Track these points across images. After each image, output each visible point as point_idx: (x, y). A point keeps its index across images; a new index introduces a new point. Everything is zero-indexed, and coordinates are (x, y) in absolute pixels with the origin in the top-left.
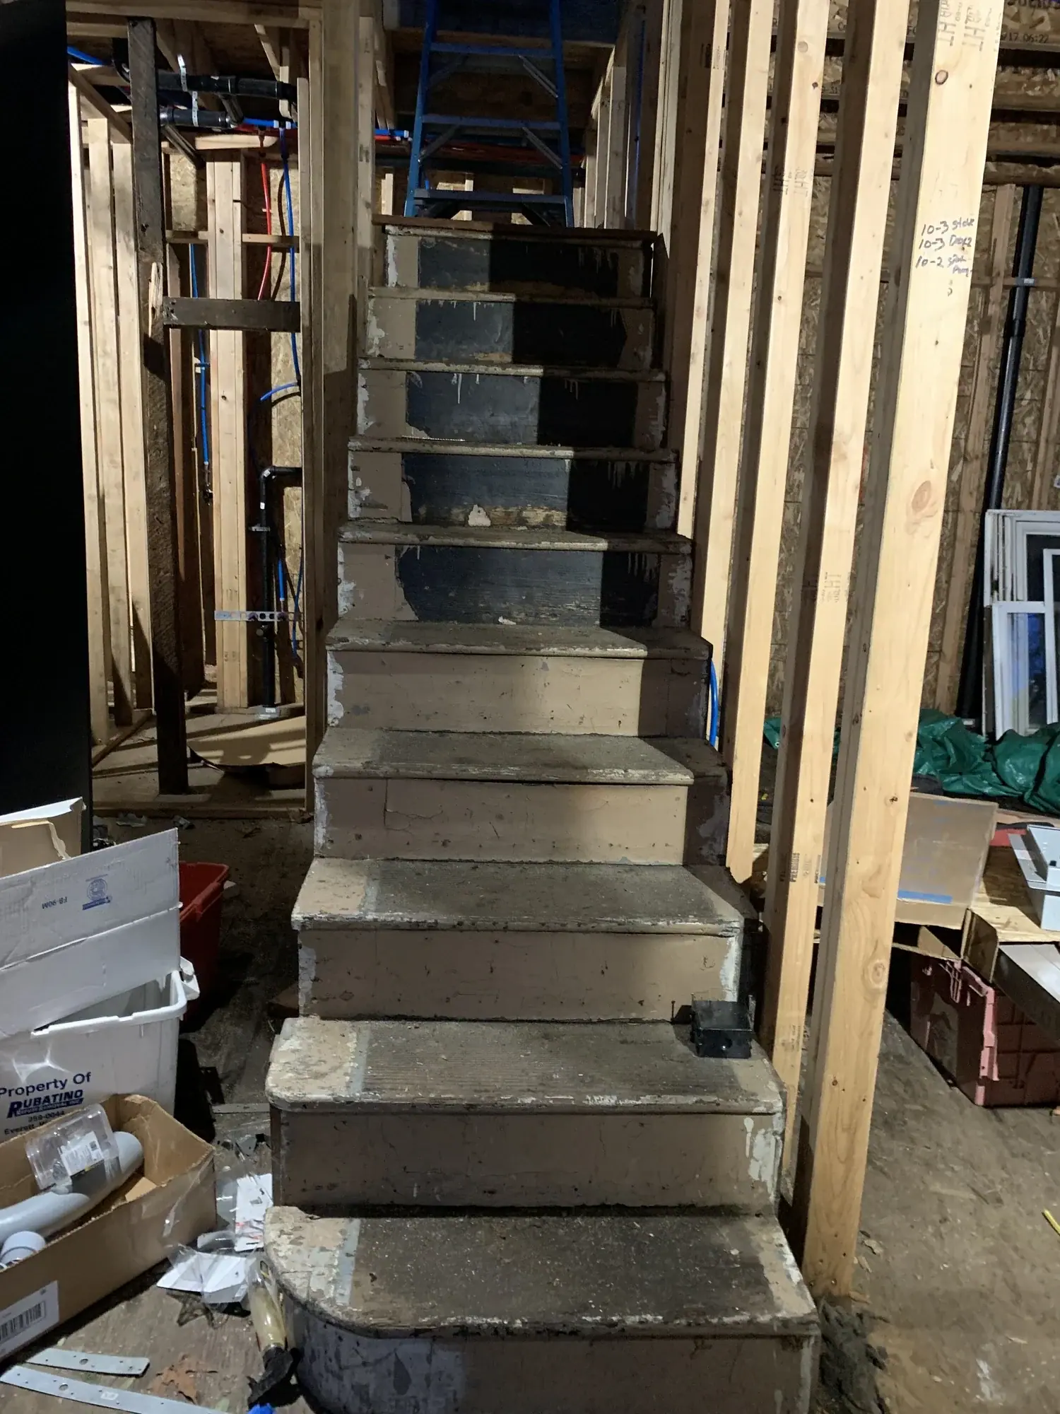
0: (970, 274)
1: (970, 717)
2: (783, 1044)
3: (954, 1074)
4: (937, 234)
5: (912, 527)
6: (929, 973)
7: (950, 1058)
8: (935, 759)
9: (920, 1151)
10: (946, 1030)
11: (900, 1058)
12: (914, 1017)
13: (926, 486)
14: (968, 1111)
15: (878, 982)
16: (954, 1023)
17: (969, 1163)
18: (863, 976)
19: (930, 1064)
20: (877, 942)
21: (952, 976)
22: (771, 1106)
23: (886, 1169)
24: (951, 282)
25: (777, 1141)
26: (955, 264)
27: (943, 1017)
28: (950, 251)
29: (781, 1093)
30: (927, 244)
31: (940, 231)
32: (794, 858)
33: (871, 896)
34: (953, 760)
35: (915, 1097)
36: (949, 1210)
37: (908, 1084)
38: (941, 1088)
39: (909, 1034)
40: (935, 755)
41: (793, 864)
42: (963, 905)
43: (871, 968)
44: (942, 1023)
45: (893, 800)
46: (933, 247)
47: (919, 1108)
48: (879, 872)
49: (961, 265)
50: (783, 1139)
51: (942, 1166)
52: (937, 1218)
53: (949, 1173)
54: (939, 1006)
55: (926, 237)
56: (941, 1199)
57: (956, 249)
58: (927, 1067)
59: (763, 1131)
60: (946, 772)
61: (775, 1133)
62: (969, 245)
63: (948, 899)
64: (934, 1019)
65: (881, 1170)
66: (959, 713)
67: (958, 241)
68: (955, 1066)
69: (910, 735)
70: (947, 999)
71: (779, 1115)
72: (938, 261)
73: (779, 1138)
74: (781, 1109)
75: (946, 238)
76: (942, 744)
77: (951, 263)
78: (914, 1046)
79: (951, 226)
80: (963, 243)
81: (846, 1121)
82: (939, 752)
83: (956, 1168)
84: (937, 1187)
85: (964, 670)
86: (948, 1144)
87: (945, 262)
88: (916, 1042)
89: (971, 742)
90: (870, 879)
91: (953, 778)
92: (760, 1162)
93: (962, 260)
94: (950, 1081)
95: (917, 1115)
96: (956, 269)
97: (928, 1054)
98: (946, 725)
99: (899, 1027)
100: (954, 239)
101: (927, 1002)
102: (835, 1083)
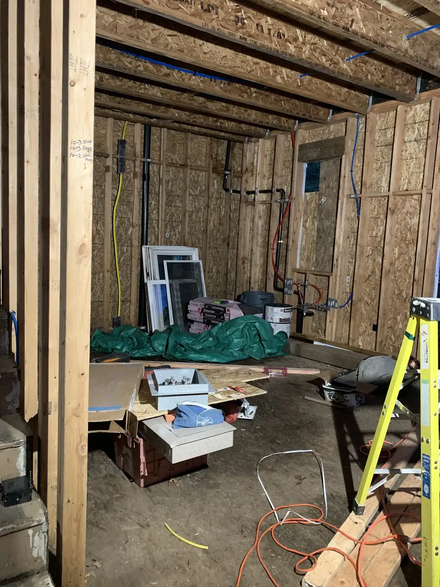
0: (93, 162)
1: (143, 326)
2: (52, 488)
3: (132, 476)
4: (77, 145)
5: (79, 262)
6: (120, 437)
7: (130, 471)
8: (129, 345)
9: (119, 514)
10: (128, 459)
11: (112, 476)
12: (116, 457)
13: (83, 245)
14: (138, 491)
15: (83, 452)
16: (131, 456)
17: (138, 513)
18: (77, 452)
19: (124, 475)
20: (81, 436)
21: (128, 437)
22: (40, 520)
23: (104, 528)
24: (85, 164)
25: (45, 536)
26: (86, 157)
27: (127, 454)
28: (84, 152)
29: (45, 513)
30: (74, 149)
31: (79, 144)
32: (49, 404)
33: (77, 417)
34: (136, 344)
35: (117, 492)
36: (129, 537)
37: (114, 486)
38: (127, 484)
39: (115, 464)
40: (129, 343)
41: (49, 406)
42: (124, 409)
43: (80, 447)
44: (127, 457)
45: (82, 374)
46: (76, 150)
47: (119, 495)
48: (79, 406)
49: (89, 158)
50: (48, 534)
51: (127, 518)
52: (124, 542)
53: (130, 520)
54: (125, 450)
55: (73, 145)
56: (126, 533)
57: (85, 152)
58: (123, 477)
59: (38, 533)
60: (134, 349)
61: (43, 532)
62: (91, 150)
63: (119, 407)
64: (124, 456)
65: (102, 529)
66: (139, 325)
67: (86, 148)
68: (132, 474)
69: (87, 346)
70: (128, 447)
71: (45, 523)
72: (79, 155)
73: (45, 534)
74: (45, 521)
75: (81, 146)
76: (131, 338)
77: (84, 157)
78: (117, 469)
79: (83, 142)
80: (88, 149)
81: (75, 516)
82: (130, 341)
83: (132, 517)
84: (125, 528)
85: (140, 307)
86: (130, 507)
87: (82, 156)
88: (119, 467)
89: (143, 336)
90: (76, 409)
91: (136, 352)
92: (38, 548)
93: (88, 156)
94: (131, 480)
95: (117, 499)
96: (87, 159)
97: (123, 471)
98: (133, 331)
99: (112, 462)
100: (84, 147)
101: (121, 449)
102: (69, 501)
